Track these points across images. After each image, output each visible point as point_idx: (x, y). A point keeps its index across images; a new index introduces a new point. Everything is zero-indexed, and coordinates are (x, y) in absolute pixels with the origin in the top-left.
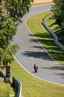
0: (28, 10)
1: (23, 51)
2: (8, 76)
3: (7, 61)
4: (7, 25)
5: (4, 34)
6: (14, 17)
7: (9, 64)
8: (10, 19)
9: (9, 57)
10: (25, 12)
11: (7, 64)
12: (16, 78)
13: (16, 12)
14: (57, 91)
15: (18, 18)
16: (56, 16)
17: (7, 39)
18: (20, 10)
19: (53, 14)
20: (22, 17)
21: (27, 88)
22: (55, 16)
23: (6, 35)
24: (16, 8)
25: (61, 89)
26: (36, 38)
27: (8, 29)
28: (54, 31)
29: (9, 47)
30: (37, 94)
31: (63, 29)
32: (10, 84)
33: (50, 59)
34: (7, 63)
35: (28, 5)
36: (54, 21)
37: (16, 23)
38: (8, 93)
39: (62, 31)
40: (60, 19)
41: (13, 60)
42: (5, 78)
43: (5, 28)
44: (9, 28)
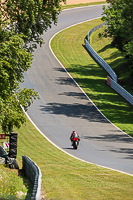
0: (54, 18)
1: (45, 103)
2: (12, 154)
3: (10, 123)
4: (11, 48)
5: (5, 67)
6: (26, 32)
7: (15, 130)
8: (16, 37)
9: (15, 114)
10: (48, 23)
11: (10, 130)
12: (30, 158)
13: (30, 21)
14: (115, 185)
15: (33, 33)
16: (114, 30)
17: (11, 78)
18: (37, 17)
19: (106, 27)
20: (41, 33)
21: (52, 180)
22: (111, 31)
23: (8, 70)
24: (29, 14)
25: (122, 180)
26: (70, 75)
27: (13, 57)
28: (109, 61)
29: (16, 93)
30: (73, 192)
31: (127, 57)
32: (17, 171)
33: (101, 119)
34: (10, 126)
35: (55, 8)
36: (109, 41)
37: (29, 45)
38: (13, 189)
39: (126, 61)
40: (122, 36)
41: (23, 120)
42: (6, 159)
43: (7, 55)
44: (14, 55)
